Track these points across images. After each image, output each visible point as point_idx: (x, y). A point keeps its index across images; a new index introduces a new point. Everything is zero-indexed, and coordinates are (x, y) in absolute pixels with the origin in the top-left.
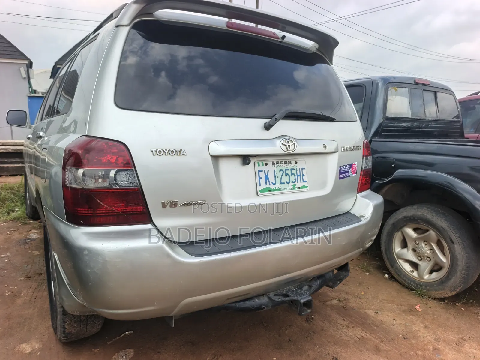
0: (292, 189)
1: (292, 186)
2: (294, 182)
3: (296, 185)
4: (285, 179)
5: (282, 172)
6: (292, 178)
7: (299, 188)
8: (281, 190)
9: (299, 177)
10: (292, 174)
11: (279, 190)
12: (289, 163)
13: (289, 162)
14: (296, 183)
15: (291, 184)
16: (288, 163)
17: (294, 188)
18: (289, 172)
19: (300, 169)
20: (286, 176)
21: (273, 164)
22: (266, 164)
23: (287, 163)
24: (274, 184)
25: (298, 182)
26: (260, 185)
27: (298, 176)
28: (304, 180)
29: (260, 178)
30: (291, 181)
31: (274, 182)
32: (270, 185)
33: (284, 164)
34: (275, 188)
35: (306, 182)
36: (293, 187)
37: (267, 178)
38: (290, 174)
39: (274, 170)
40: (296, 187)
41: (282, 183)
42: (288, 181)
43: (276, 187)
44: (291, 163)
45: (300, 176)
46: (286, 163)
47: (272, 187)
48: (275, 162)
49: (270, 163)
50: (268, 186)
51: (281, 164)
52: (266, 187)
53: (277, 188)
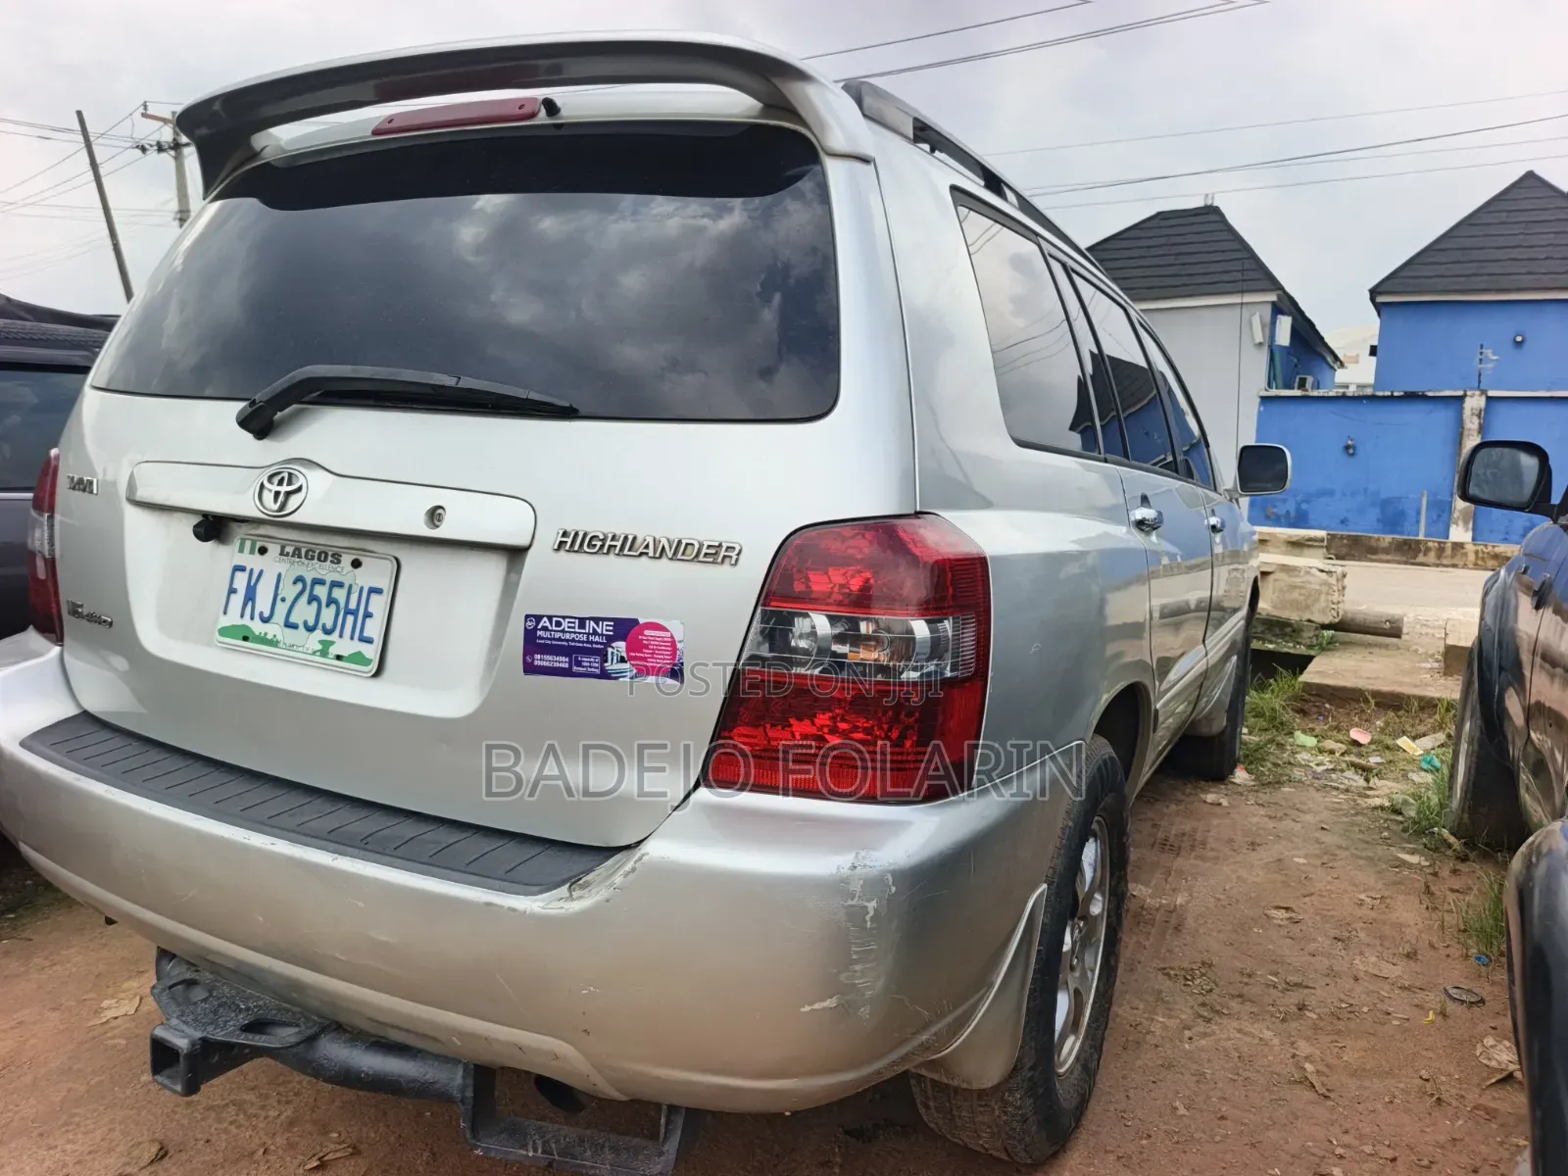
0: (314, 653)
1: (320, 642)
2: (328, 632)
3: (332, 643)
4: (304, 612)
5: (299, 586)
6: (328, 616)
7: (339, 658)
8: (281, 645)
9: (350, 619)
10: (331, 601)
11: (273, 643)
12: (332, 562)
13: (333, 555)
14: (335, 636)
15: (318, 634)
16: (330, 558)
17: (324, 653)
18: (321, 592)
19: (362, 589)
20: (309, 602)
21: (282, 554)
22: (263, 551)
23: (325, 560)
24: (265, 620)
25: (341, 636)
26: (225, 613)
27: (348, 612)
28: (366, 634)
29: (232, 591)
30: (320, 626)
31: (266, 614)
32: (252, 618)
33: (316, 561)
34: (266, 634)
35: (369, 641)
36: (320, 647)
37: (250, 596)
38: (324, 600)
39: (279, 576)
40: (333, 651)
41: (289, 625)
42: (311, 623)
43: (273, 630)
44: (339, 562)
46: (322, 557)
47: (257, 627)
48: (289, 549)
49: (274, 549)
50: (246, 621)
51: (306, 557)
52: (239, 622)
53: (269, 637)
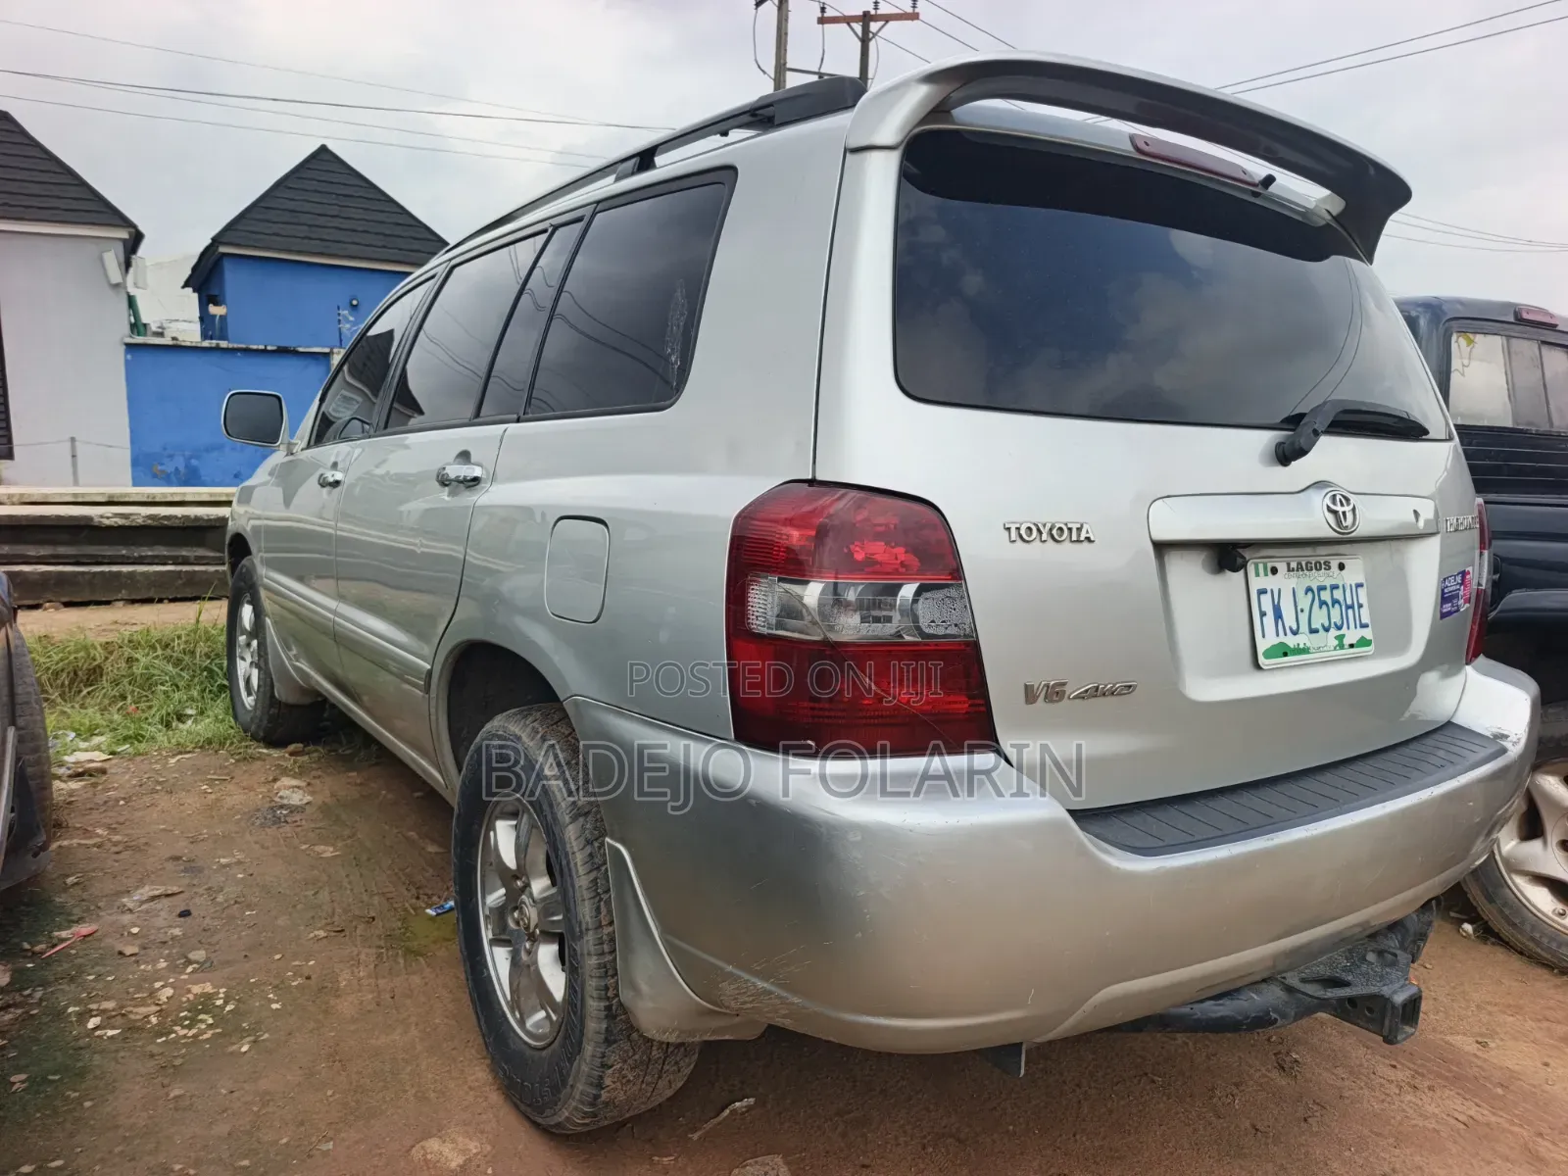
0: (1335, 649)
1: (1336, 638)
2: (1339, 628)
3: (1343, 636)
4: (1320, 618)
5: (1310, 594)
6: (1335, 612)
7: (1352, 646)
8: (1312, 650)
9: (1350, 611)
10: (1335, 602)
11: (1305, 651)
12: (1325, 569)
13: (1325, 563)
14: (1344, 631)
15: (1333, 632)
16: (1323, 566)
17: (1341, 646)
18: (1326, 596)
19: (1351, 586)
20: (1321, 607)
21: (1289, 570)
22: (1274, 571)
23: (1320, 569)
24: (1295, 633)
25: (1348, 628)
26: (1264, 636)
27: (1348, 607)
28: (1363, 622)
29: (1263, 614)
30: (1333, 625)
31: (1295, 627)
32: (1286, 635)
33: (1314, 571)
34: (1298, 645)
35: (1366, 626)
36: (1337, 642)
37: (1278, 615)
38: (1330, 603)
39: (1294, 589)
40: (1347, 641)
41: (1314, 631)
42: (1326, 624)
43: (1302, 640)
44: (1330, 568)
45: (1352, 607)
46: (1318, 567)
47: (1291, 641)
48: (1294, 565)
49: (1282, 567)
50: (1282, 638)
51: (1307, 570)
52: (1276, 641)
53: (1301, 646)
